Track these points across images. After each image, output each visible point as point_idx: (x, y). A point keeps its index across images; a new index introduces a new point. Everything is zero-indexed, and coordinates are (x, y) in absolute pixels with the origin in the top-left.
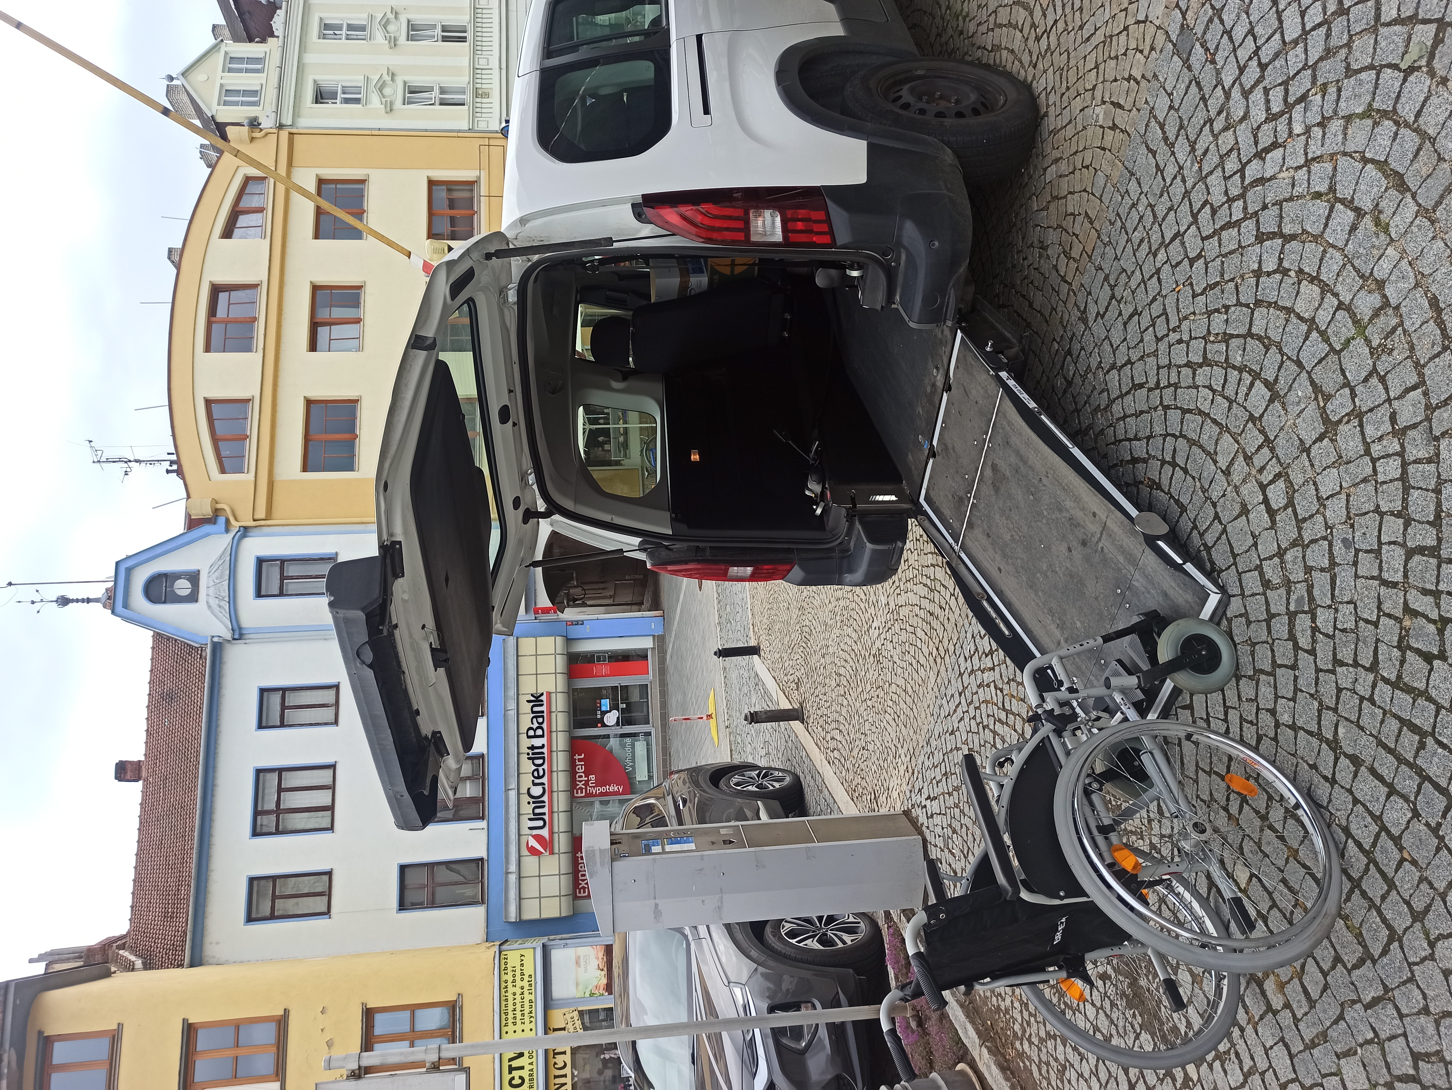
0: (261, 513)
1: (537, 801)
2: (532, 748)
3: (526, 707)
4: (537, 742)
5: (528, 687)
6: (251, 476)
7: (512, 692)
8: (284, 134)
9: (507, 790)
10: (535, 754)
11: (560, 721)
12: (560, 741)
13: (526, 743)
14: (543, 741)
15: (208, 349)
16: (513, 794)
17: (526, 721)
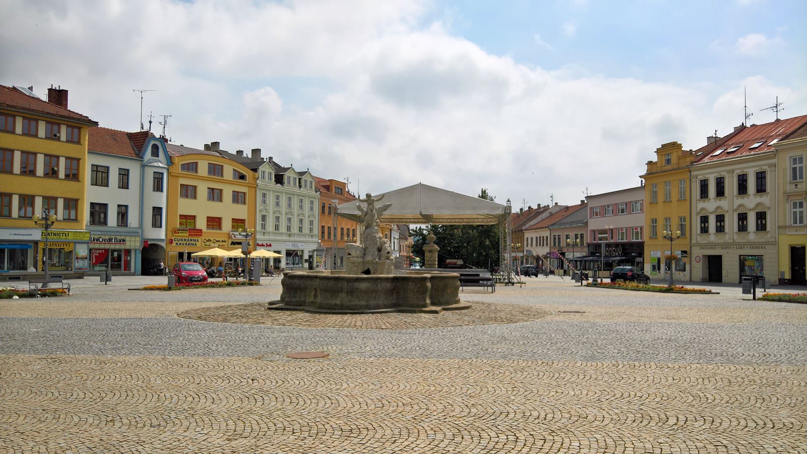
0: (172, 174)
1: (98, 240)
2: (112, 239)
3: (122, 238)
4: (113, 240)
5: (127, 239)
6: (180, 172)
7: (126, 234)
8: (256, 186)
9: (100, 231)
10: (110, 240)
11: (118, 247)
12: (113, 247)
13: (113, 237)
14: (114, 242)
15: (209, 163)
16: (100, 233)
17: (119, 238)
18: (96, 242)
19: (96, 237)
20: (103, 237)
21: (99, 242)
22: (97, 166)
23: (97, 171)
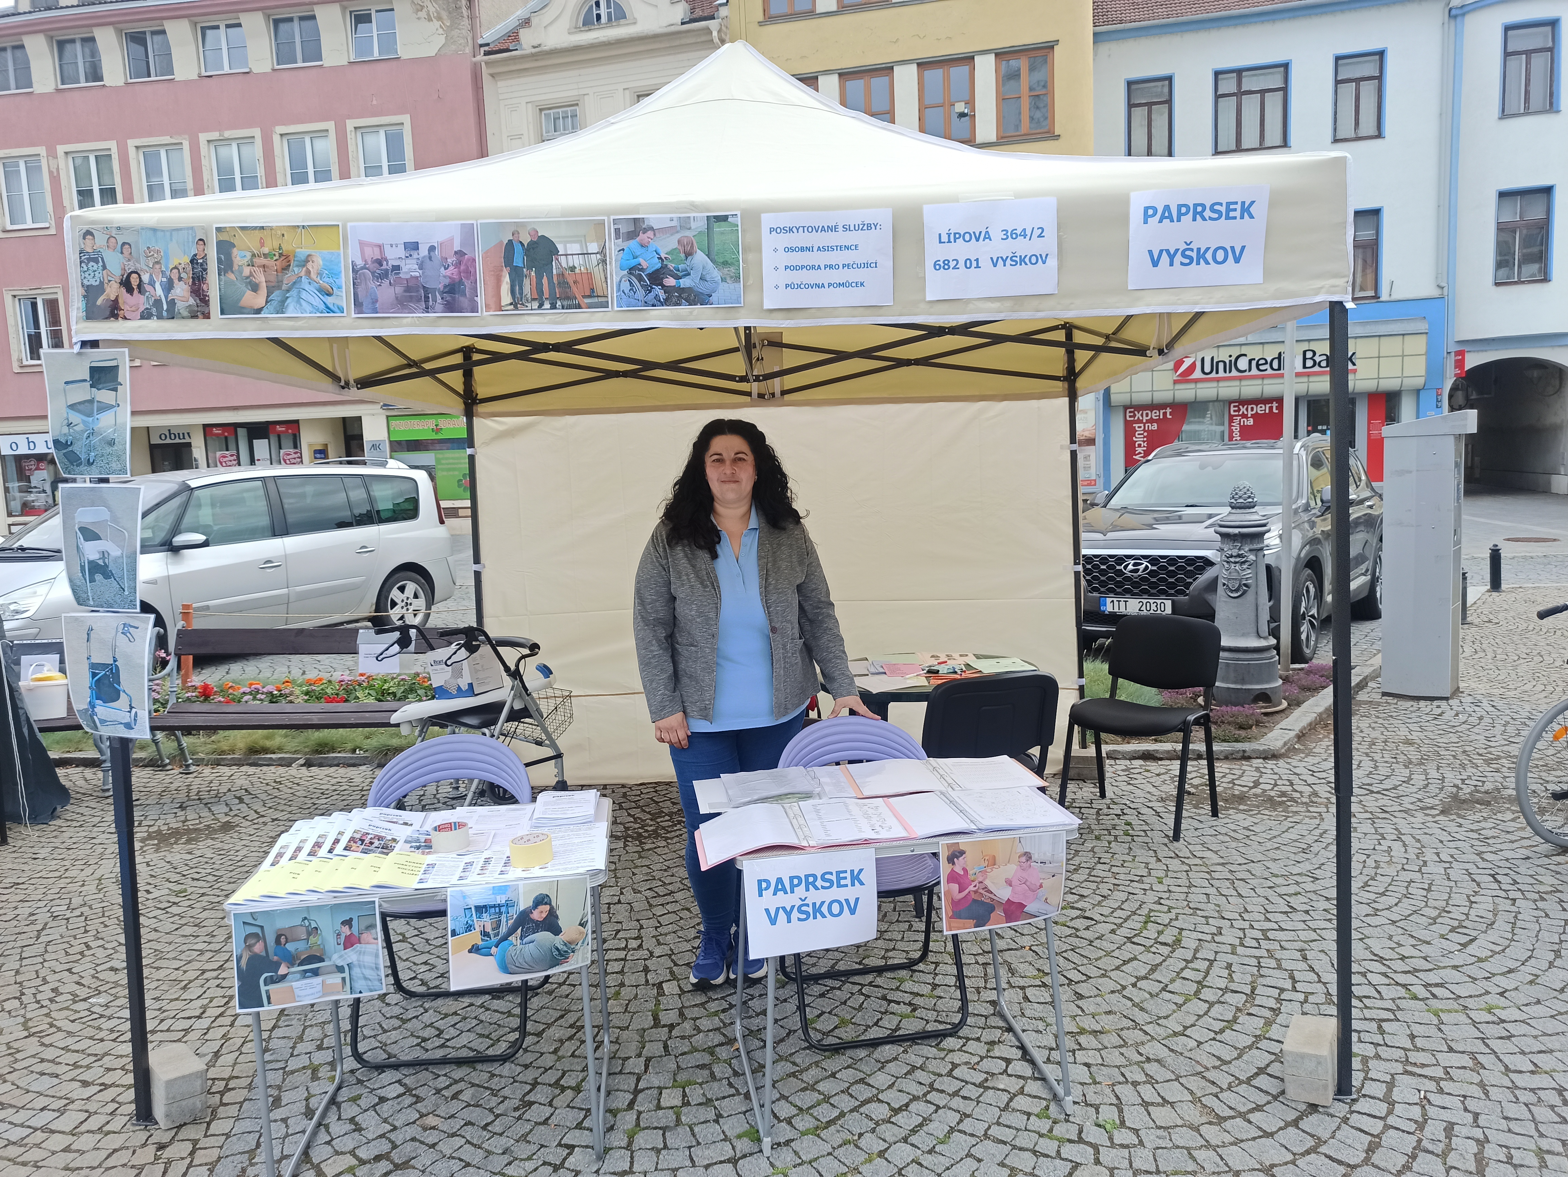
1: (1232, 365)
4: (1297, 362)
13: (1298, 350)
14: (1298, 368)
16: (1241, 339)
18: (1221, 374)
19: (1223, 355)
20: (1255, 353)
21: (1234, 373)
22: (1239, 72)
23: (1240, 94)
